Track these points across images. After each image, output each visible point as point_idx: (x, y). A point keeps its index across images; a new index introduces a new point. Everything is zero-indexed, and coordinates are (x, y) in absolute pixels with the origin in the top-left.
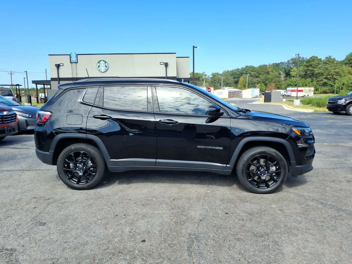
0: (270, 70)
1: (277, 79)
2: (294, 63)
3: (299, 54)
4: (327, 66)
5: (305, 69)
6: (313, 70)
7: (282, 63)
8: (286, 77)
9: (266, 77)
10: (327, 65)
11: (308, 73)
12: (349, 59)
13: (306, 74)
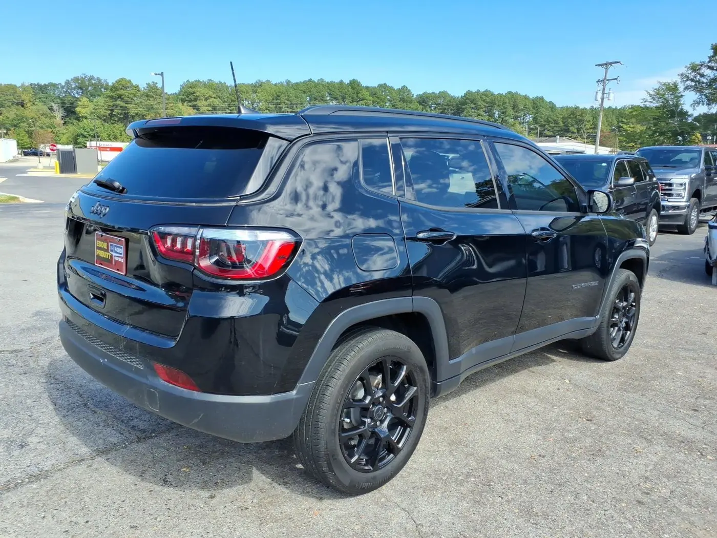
0: (26, 98)
1: (47, 120)
2: (81, 88)
3: (163, 73)
4: (151, 102)
5: (109, 103)
6: (126, 107)
7: (54, 86)
8: (67, 116)
9: (18, 113)
10: (151, 99)
11: (115, 113)
12: (186, 92)
13: (112, 113)
